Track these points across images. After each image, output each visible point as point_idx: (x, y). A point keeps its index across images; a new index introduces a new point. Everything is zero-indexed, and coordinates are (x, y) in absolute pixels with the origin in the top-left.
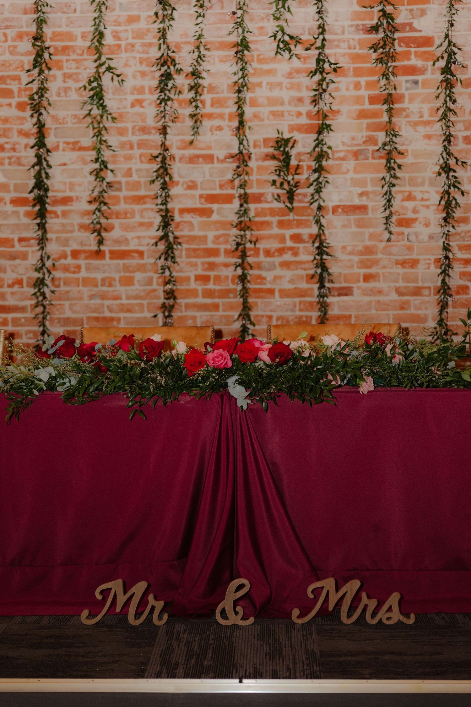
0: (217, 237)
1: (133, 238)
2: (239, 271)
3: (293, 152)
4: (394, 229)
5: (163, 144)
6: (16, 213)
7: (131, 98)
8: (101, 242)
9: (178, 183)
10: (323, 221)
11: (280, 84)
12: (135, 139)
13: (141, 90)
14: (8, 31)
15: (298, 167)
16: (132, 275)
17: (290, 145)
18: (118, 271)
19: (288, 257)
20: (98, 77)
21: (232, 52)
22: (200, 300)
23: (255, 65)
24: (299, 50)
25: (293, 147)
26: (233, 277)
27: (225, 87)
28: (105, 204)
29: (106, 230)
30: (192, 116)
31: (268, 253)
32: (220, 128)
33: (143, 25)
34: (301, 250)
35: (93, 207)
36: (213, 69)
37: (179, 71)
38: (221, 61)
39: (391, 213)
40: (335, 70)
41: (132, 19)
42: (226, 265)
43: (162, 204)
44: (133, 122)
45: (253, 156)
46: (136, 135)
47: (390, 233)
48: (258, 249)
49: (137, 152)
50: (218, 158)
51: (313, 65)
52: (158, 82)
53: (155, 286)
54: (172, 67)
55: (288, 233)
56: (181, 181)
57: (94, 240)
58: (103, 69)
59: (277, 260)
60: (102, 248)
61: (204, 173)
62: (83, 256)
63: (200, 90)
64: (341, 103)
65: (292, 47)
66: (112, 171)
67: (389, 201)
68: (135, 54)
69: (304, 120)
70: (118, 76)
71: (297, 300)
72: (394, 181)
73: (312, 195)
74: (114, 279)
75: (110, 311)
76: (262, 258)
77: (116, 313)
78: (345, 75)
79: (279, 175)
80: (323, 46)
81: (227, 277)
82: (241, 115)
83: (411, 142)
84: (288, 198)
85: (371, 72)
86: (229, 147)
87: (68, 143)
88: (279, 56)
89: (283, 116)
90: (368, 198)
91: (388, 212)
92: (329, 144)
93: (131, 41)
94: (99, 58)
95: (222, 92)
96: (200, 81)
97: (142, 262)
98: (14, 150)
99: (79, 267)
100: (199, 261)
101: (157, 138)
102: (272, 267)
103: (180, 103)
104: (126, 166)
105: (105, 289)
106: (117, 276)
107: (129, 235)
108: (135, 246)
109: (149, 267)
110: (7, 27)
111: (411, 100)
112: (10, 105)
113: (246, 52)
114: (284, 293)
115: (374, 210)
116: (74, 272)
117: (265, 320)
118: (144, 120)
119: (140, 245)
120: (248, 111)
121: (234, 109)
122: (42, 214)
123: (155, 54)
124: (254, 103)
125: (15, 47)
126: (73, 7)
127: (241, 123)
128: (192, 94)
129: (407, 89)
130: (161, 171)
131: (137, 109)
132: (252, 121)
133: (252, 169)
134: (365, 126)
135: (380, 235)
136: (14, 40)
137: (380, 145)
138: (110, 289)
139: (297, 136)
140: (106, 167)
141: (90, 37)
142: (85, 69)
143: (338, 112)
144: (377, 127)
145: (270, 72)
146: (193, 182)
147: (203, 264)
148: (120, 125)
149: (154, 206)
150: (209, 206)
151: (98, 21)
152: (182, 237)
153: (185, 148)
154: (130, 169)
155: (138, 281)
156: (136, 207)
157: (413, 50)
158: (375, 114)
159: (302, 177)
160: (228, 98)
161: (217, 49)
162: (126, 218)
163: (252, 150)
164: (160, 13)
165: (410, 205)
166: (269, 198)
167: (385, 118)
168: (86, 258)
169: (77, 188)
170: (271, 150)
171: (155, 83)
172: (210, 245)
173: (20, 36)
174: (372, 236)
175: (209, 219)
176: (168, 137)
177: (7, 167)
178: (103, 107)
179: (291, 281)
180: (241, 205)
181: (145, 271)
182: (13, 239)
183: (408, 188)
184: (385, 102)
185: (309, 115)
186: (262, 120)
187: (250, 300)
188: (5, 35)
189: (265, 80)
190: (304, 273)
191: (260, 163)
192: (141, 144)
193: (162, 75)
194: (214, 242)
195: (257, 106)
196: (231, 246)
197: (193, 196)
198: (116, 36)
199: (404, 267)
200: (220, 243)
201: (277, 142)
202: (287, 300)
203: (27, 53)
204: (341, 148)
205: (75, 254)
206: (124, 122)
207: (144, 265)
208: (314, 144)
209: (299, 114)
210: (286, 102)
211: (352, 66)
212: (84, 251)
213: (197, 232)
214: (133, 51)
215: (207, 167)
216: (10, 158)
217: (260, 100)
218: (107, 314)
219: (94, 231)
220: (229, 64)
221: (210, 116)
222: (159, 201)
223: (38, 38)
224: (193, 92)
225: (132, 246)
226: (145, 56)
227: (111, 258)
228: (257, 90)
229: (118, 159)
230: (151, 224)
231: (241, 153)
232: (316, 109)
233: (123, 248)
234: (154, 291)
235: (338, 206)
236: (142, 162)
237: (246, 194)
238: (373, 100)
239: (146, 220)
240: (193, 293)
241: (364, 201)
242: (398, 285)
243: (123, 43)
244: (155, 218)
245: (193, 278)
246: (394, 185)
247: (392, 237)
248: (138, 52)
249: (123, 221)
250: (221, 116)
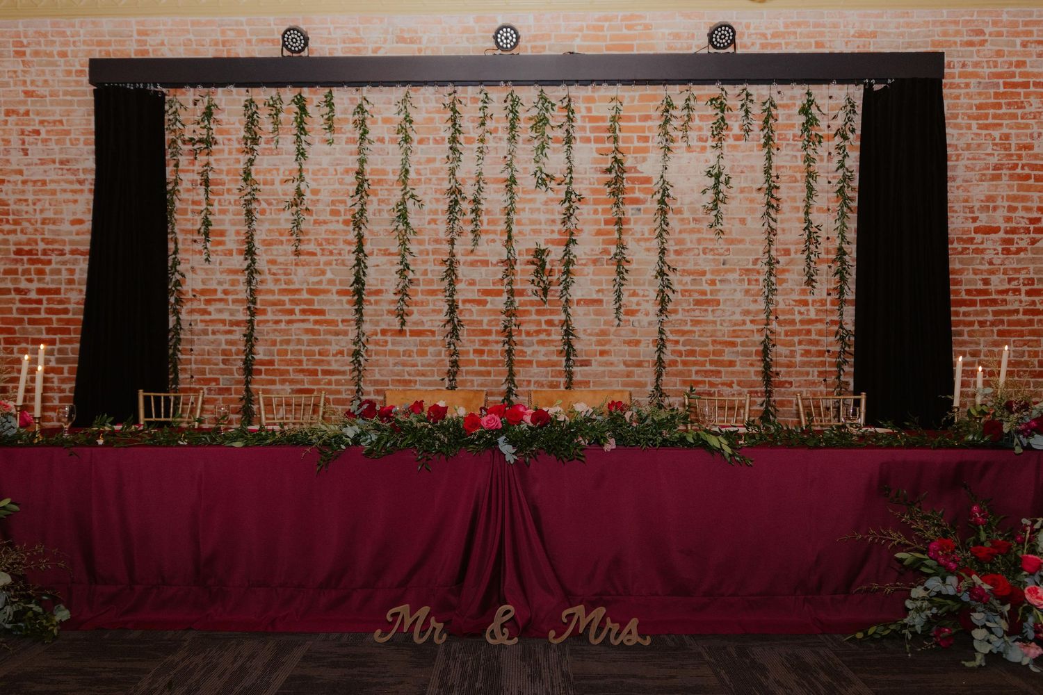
0: (490, 321)
1: (427, 321)
2: (507, 347)
3: (548, 259)
4: (622, 317)
5: (451, 252)
6: (340, 301)
7: (428, 218)
8: (403, 323)
9: (461, 281)
10: (569, 310)
11: (539, 209)
12: (430, 248)
13: (436, 212)
14: (338, 168)
15: (551, 270)
16: (426, 348)
17: (546, 254)
18: (416, 345)
19: (543, 337)
20: (403, 202)
21: (503, 186)
22: (477, 368)
23: (520, 195)
24: (553, 185)
25: (548, 255)
26: (502, 350)
27: (498, 211)
28: (407, 295)
29: (407, 315)
30: (473, 232)
31: (528, 334)
32: (493, 241)
33: (438, 164)
34: (553, 332)
35: (398, 297)
36: (489, 198)
37: (464, 199)
38: (495, 192)
39: (620, 306)
40: (579, 200)
41: (430, 161)
42: (497, 342)
43: (450, 296)
44: (429, 235)
45: (518, 261)
46: (431, 245)
47: (620, 320)
48: (521, 330)
49: (431, 257)
50: (491, 263)
51: (563, 197)
52: (448, 207)
53: (443, 357)
54: (459, 196)
55: (543, 319)
56: (464, 279)
57: (398, 322)
58: (408, 195)
59: (535, 339)
60: (404, 328)
61: (481, 274)
62: (389, 334)
63: (479, 213)
64: (584, 224)
65: (548, 182)
66: (413, 271)
67: (619, 296)
68: (431, 186)
69: (556, 236)
70: (419, 201)
71: (549, 369)
72: (623, 282)
73: (562, 291)
74: (413, 351)
75: (409, 375)
76: (524, 337)
77: (414, 377)
78: (587, 204)
79: (537, 276)
80: (571, 182)
81: (497, 351)
82: (510, 232)
83: (635, 253)
84: (544, 294)
85: (606, 202)
86: (500, 254)
87: (380, 250)
88: (538, 189)
89: (541, 232)
90: (603, 294)
91: (618, 304)
92: (574, 253)
93: (429, 176)
94: (405, 188)
95: (496, 214)
96: (480, 206)
97: (434, 339)
98: (340, 254)
99: (386, 342)
100: (477, 338)
101: (447, 247)
102: (532, 344)
103: (464, 222)
104: (423, 267)
105: (405, 358)
106: (415, 349)
107: (425, 319)
108: (429, 327)
109: (439, 342)
110: (337, 165)
111: (635, 222)
112: (338, 221)
113: (514, 186)
114: (540, 364)
115: (608, 303)
116: (383, 346)
117: (525, 383)
118: (437, 234)
119: (433, 326)
120: (515, 228)
121: (504, 226)
122: (360, 302)
123: (446, 185)
124: (519, 223)
125: (343, 179)
126: (386, 150)
127: (510, 238)
128: (473, 216)
129: (632, 214)
130: (449, 271)
131: (433, 226)
132: (517, 236)
133: (517, 271)
134: (601, 241)
135: (612, 322)
136: (342, 174)
137: (612, 255)
138: (410, 359)
139: (550, 247)
140: (408, 268)
141: (399, 173)
142: (394, 196)
143: (582, 230)
144: (610, 242)
145: (531, 200)
146: (473, 280)
147: (479, 341)
148: (419, 237)
149: (443, 298)
150: (485, 298)
151: (405, 162)
152: (464, 320)
153: (467, 255)
154: (426, 270)
155: (431, 353)
156: (430, 298)
157: (637, 186)
158: (609, 233)
159: (554, 278)
160: (500, 219)
161: (493, 183)
162: (422, 306)
163: (517, 257)
164: (451, 156)
165: (634, 299)
166: (530, 293)
167: (616, 235)
168: (392, 335)
169: (386, 283)
170: (531, 257)
171: (446, 207)
172: (485, 327)
173: (347, 171)
174: (606, 323)
175: (484, 308)
176: (455, 246)
177: (334, 267)
178: (408, 224)
179: (545, 355)
180: (509, 298)
181: (436, 346)
182: (337, 321)
183: (633, 287)
184: (616, 223)
185: (560, 232)
186: (525, 235)
187: (515, 368)
188: (336, 170)
189: (527, 206)
190: (555, 349)
191: (523, 267)
192: (435, 252)
193: (451, 202)
194: (487, 325)
195: (522, 225)
196: (501, 327)
197: (473, 291)
198: (418, 172)
199: (630, 346)
200: (493, 326)
201: (536, 252)
202: (542, 369)
203: (352, 184)
204: (583, 257)
205: (384, 332)
206: (422, 235)
207: (435, 341)
208: (563, 254)
209: (553, 231)
210: (543, 222)
211: (592, 197)
212: (391, 330)
213: (475, 317)
214: (430, 184)
215: (483, 269)
216: (336, 260)
217: (523, 221)
218: (407, 377)
219: (398, 315)
220: (501, 194)
221: (487, 232)
222: (448, 294)
223: (360, 173)
224: (474, 214)
225: (426, 328)
226: (439, 187)
227: (410, 336)
228: (522, 213)
229: (417, 262)
230: (440, 311)
231: (509, 259)
232: (565, 228)
233: (420, 328)
234: (443, 360)
235: (581, 300)
236: (435, 265)
237: (512, 289)
238: (607, 222)
239: (437, 308)
240: (472, 363)
241: (600, 296)
242: (625, 359)
243: (423, 178)
244: (444, 306)
245: (471, 352)
246: (623, 285)
247: (621, 323)
248: (435, 184)
249: (421, 308)
250: (495, 232)
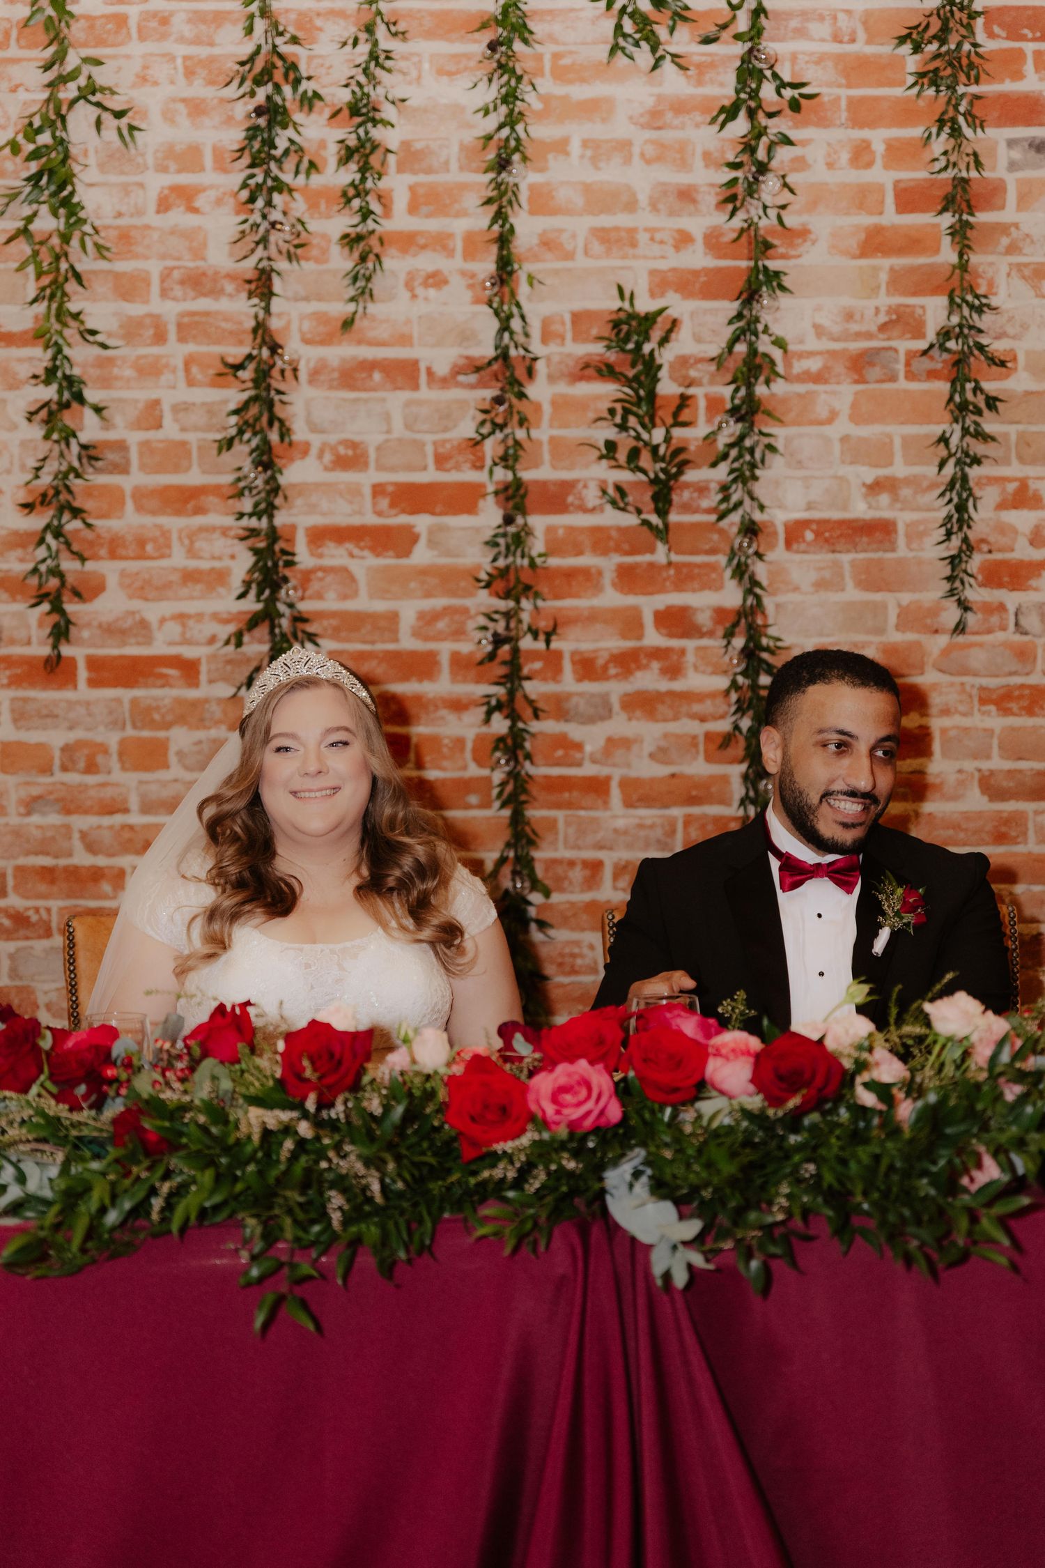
0: (427, 619)
1: (163, 621)
2: (500, 725)
3: (666, 357)
4: (974, 594)
5: (260, 330)
7: (157, 183)
8: (61, 631)
9: (305, 449)
10: (760, 570)
11: (624, 146)
12: (170, 310)
13: (189, 158)
15: (684, 401)
16: (161, 734)
17: (656, 334)
18: (118, 724)
19: (649, 680)
20: (56, 117)
21: (477, 46)
23: (546, 85)
24: (681, 41)
25: (664, 341)
26: (479, 739)
28: (76, 513)
29: (77, 594)
30: (351, 241)
31: (587, 668)
32: (436, 280)
34: (690, 658)
35: (37, 522)
36: (416, 97)
37: (310, 101)
38: (441, 72)
39: (968, 547)
40: (795, 106)
42: (458, 706)
43: (256, 513)
44: (163, 257)
45: (540, 366)
46: (175, 299)
47: (964, 606)
48: (559, 655)
49: (175, 351)
50: (430, 372)
51: (724, 87)
52: (243, 134)
54: (287, 90)
55: (649, 604)
56: (316, 441)
57: (41, 624)
58: (69, 92)
59: (615, 689)
60: (66, 650)
61: (387, 418)
62: (4, 676)
63: (375, 160)
64: (812, 206)
65: (662, 32)
66: (98, 410)
67: (961, 508)
68: (170, 46)
69: (698, 258)
70: (119, 115)
71: (678, 812)
72: (978, 448)
73: (724, 488)
74: (104, 749)
75: (91, 848)
76: (568, 682)
77: (112, 855)
78: (823, 122)
79: (623, 427)
80: (755, 33)
81: (459, 742)
82: (504, 240)
83: (1025, 327)
84: (655, 498)
85: (903, 114)
86: (466, 336)
88: (621, 60)
89: (634, 244)
90: (895, 499)
91: (956, 541)
92: (777, 330)
94: (59, 58)
95: (446, 167)
96: (377, 133)
97: (192, 694)
101: (243, 308)
102: (602, 711)
103: (314, 199)
104: (141, 395)
105: (73, 778)
106: (113, 740)
107: (152, 611)
108: (171, 644)
109: (215, 708)
111: (1024, 201)
113: (518, 46)
114: (637, 793)
115: (915, 534)
117: (577, 874)
118: (198, 253)
119: (186, 642)
120: (526, 226)
121: (480, 220)
123: (234, 45)
124: (543, 203)
127: (505, 270)
128: (350, 174)
129: (1013, 166)
130: (254, 410)
131: (178, 217)
132: (536, 258)
133: (538, 407)
134: (884, 277)
135: (934, 611)
137: (931, 336)
138: (91, 779)
139: (678, 305)
140: (80, 398)
142: (14, 90)
143: (804, 233)
144: (922, 283)
145: (594, 109)
146: (354, 445)
148: (121, 266)
149: (229, 521)
150: (403, 519)
152: (321, 615)
153: (326, 341)
154: (156, 403)
155: (180, 754)
156: (174, 523)
157: (1029, 47)
158: (913, 243)
159: (693, 435)
160: (464, 187)
161: (430, 35)
162: (142, 556)
163: (536, 347)
165: (1023, 520)
166: (592, 496)
167: (948, 255)
168: (14, 682)
170: (598, 349)
171: (234, 136)
172: (408, 643)
174: (907, 618)
175: (404, 561)
176: (276, 304)
178: (67, 206)
179: (660, 755)
180: (508, 520)
181: (201, 723)
183: (1015, 470)
184: (948, 204)
185: (713, 241)
186: (570, 256)
187: (534, 813)
189: (577, 132)
190: (697, 729)
191: (563, 388)
192: (189, 328)
193: (259, 111)
194: (417, 634)
195: (554, 212)
196: (474, 644)
197: (355, 491)
199: (1006, 712)
200: (439, 637)
201: (616, 325)
202: (647, 814)
204: (812, 344)
206: (136, 256)
207: (195, 704)
208: (728, 332)
209: (683, 239)
210: (643, 199)
211: (844, 93)
212: (9, 661)
213: (363, 603)
214: (163, 37)
215: (397, 400)
217: (563, 195)
218: (82, 858)
219: (41, 598)
220: (465, 81)
221: (408, 242)
222: (247, 504)
224: (353, 166)
225: (159, 647)
226: (203, 52)
227: (93, 683)
228: (553, 161)
229: (116, 371)
230: (219, 577)
231: (503, 356)
232: (738, 222)
233: (133, 650)
235: (804, 524)
236: (191, 383)
237: (518, 483)
238: (908, 199)
239: (205, 565)
241: (883, 508)
242: (986, 765)
243: (133, 11)
244: (233, 557)
246: (977, 461)
247: (971, 618)
248: (182, 40)
249: (133, 566)
250: (440, 242)
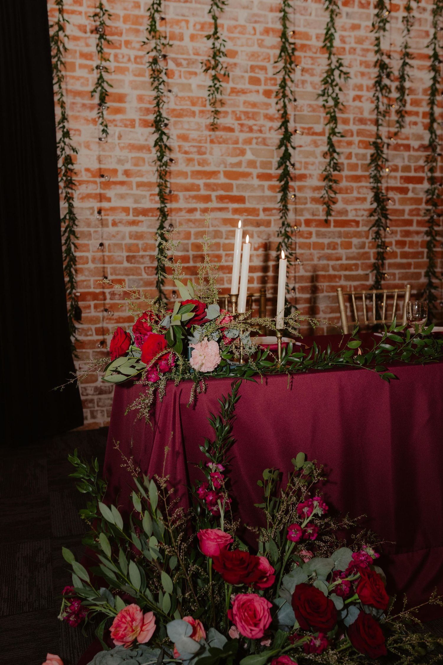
0: (411, 211)
1: (351, 210)
2: (428, 238)
5: (377, 134)
6: (262, 187)
7: (353, 93)
8: (328, 213)
9: (387, 166)
12: (355, 128)
13: (360, 87)
14: (257, 26)
16: (350, 240)
18: (340, 237)
21: (427, 63)
22: (399, 260)
26: (423, 241)
27: (420, 91)
29: (333, 203)
30: (398, 112)
32: (415, 123)
33: (362, 33)
35: (324, 183)
36: (413, 75)
38: (420, 69)
41: (355, 27)
42: (418, 233)
43: (376, 183)
44: (354, 114)
46: (356, 125)
49: (356, 139)
50: (413, 148)
52: (374, 82)
53: (367, 250)
57: (323, 211)
58: (333, 67)
60: (329, 218)
61: (404, 159)
62: (314, 224)
63: (404, 91)
66: (338, 154)
68: (356, 57)
70: (345, 73)
74: (337, 244)
75: (334, 269)
77: (338, 271)
81: (418, 242)
82: (432, 114)
86: (422, 138)
87: (304, 128)
93: (353, 45)
95: (418, 94)
96: (405, 84)
97: (358, 229)
98: (261, 131)
99: (310, 233)
100: (399, 229)
101: (372, 128)
103: (389, 101)
105: (330, 251)
106: (339, 241)
107: (349, 208)
108: (353, 216)
109: (363, 233)
110: (256, 22)
112: (258, 91)
116: (307, 238)
118: (362, 113)
119: (357, 216)
120: (437, 111)
121: (427, 108)
122: (285, 189)
123: (372, 58)
124: (440, 105)
125: (263, 40)
126: (309, 10)
127: (432, 121)
130: (376, 156)
131: (357, 103)
132: (439, 119)
136: (261, 34)
138: (334, 252)
140: (334, 150)
141: (323, 38)
142: (319, 65)
146: (396, 166)
147: (401, 231)
148: (345, 116)
149: (368, 184)
150: (406, 185)
151: (331, 24)
153: (391, 138)
155: (355, 245)
156: (355, 185)
160: (424, 100)
162: (347, 193)
164: (377, 25)
168: (317, 226)
169: (310, 167)
171: (372, 83)
172: (406, 217)
173: (267, 31)
175: (406, 196)
176: (380, 128)
177: (254, 146)
181: (360, 237)
182: (258, 209)
188: (254, 29)
192: (360, 133)
193: (377, 76)
194: (409, 215)
197: (395, 178)
198: (343, 41)
200: (414, 215)
203: (273, 47)
205: (308, 223)
206: (347, 113)
207: (359, 232)
212: (315, 220)
213: (397, 207)
214: (354, 54)
215: (406, 154)
216: (257, 138)
218: (332, 272)
219: (325, 204)
220: (424, 71)
221: (410, 113)
222: (373, 180)
224: (399, 93)
225: (350, 217)
226: (364, 59)
227: (335, 226)
229: (342, 144)
230: (364, 199)
231: (431, 143)
233: (344, 218)
234: (366, 253)
237: (433, 177)
239: (361, 196)
240: (394, 255)
243: (347, 47)
244: (368, 194)
245: (394, 243)
248: (359, 55)
249: (345, 196)
250: (417, 114)
